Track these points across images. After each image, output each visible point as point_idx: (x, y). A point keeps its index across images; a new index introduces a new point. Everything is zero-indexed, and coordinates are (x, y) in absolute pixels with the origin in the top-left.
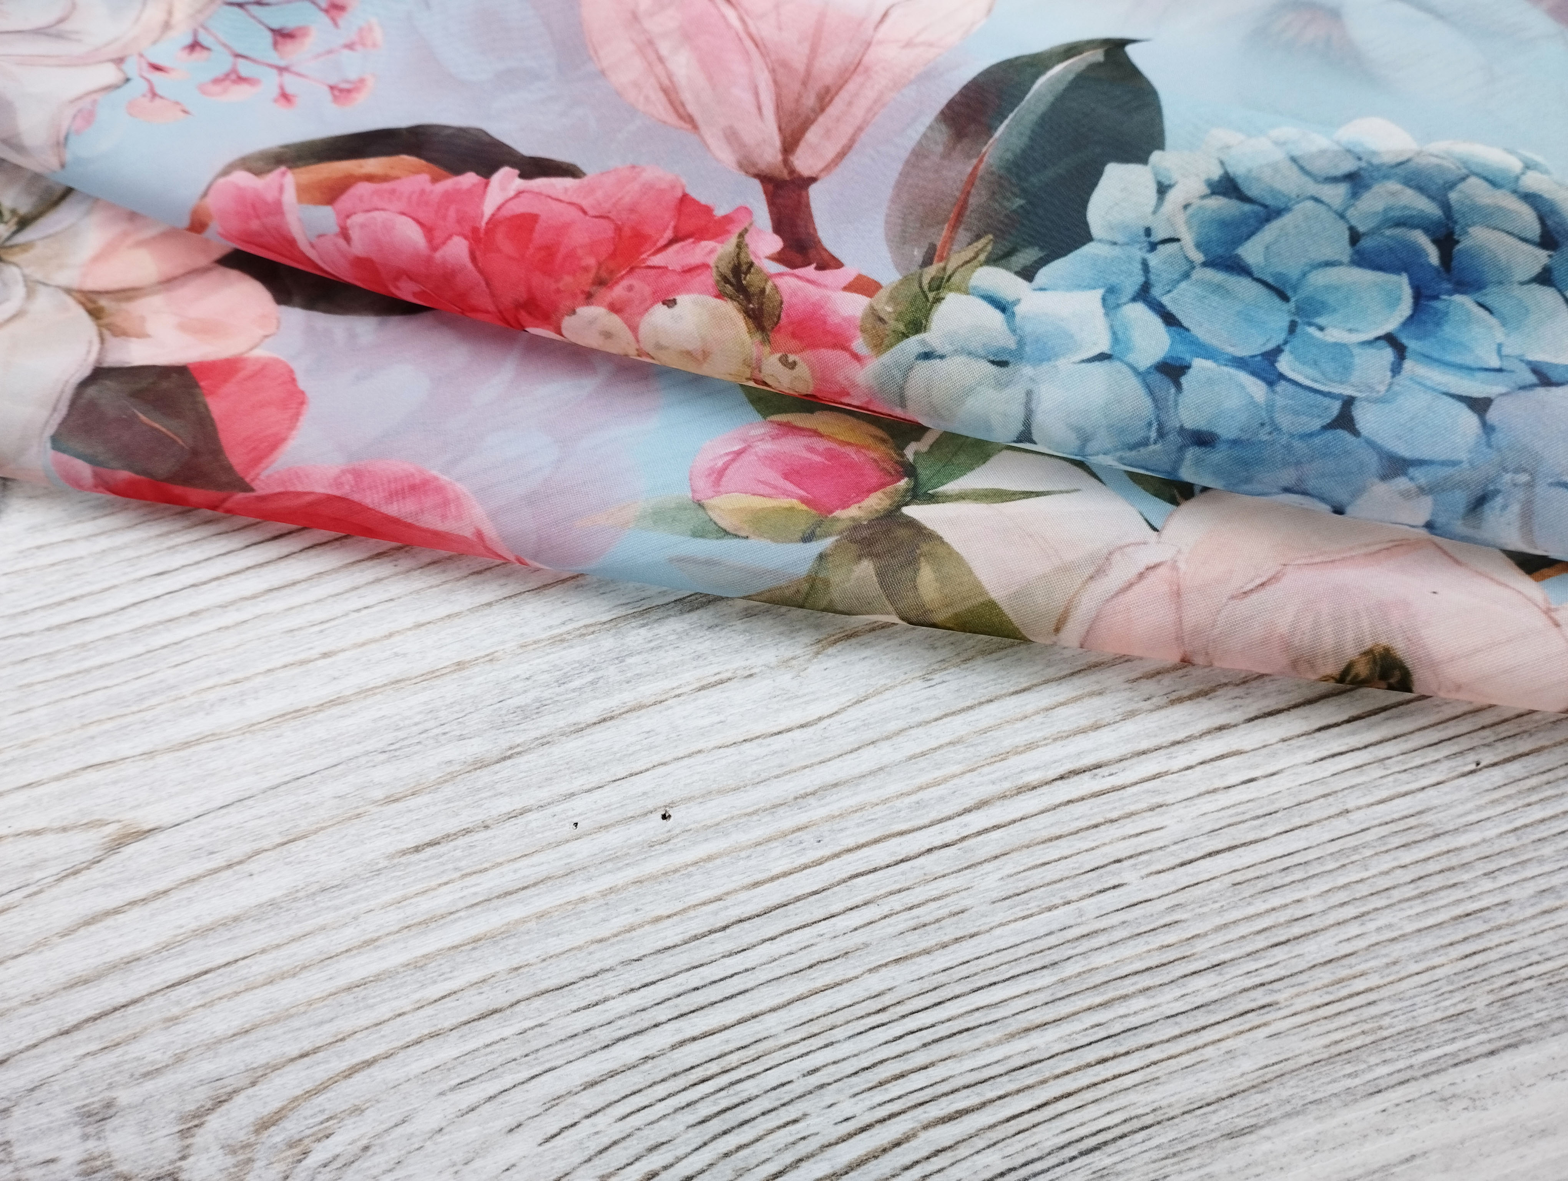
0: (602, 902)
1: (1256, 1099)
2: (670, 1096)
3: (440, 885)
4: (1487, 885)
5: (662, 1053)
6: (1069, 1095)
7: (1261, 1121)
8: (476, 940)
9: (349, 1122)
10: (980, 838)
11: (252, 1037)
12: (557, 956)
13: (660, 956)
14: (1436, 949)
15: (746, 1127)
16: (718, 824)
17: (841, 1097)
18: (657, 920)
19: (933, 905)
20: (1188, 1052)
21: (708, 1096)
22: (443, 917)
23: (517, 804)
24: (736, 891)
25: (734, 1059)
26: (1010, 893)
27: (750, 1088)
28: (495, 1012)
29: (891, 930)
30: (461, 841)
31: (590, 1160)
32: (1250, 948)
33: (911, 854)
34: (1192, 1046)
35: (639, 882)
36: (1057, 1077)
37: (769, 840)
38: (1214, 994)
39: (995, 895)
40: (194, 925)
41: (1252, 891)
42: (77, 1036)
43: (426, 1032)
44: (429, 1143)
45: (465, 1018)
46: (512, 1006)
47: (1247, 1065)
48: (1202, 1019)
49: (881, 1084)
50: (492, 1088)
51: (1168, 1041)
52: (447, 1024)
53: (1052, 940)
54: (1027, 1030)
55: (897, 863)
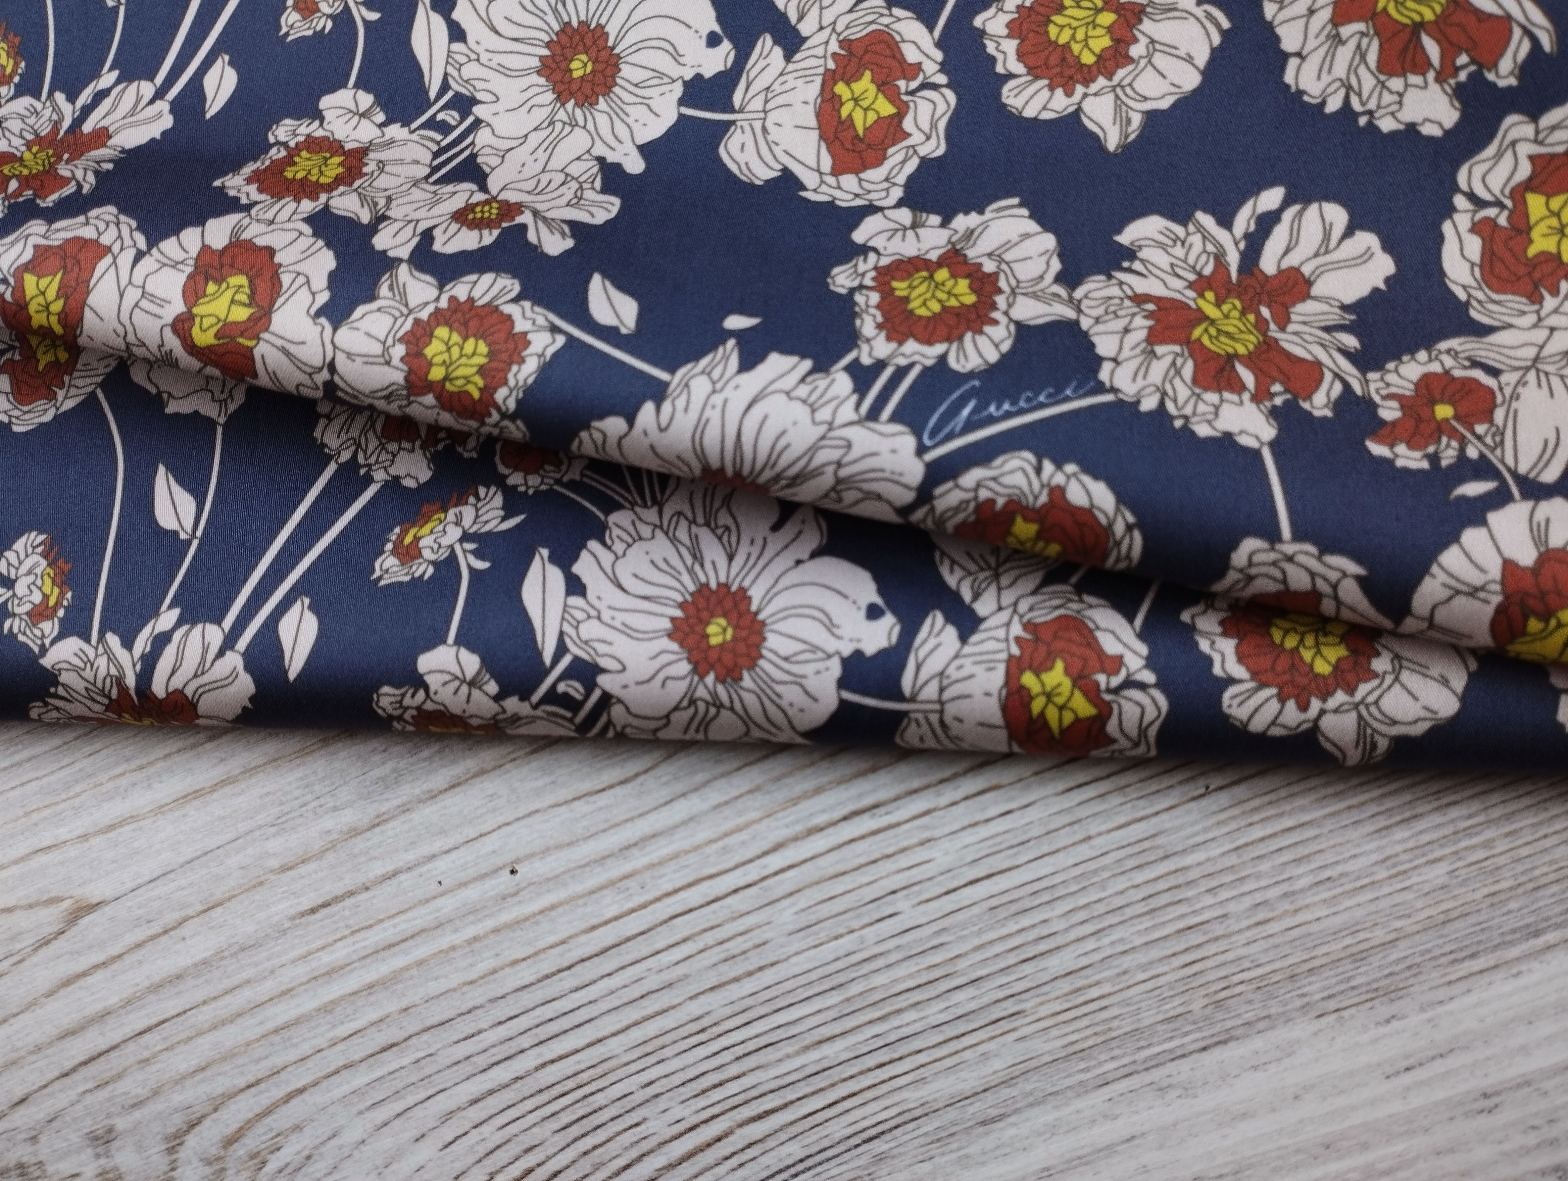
0: (468, 949)
1: (1005, 1093)
2: (537, 1108)
3: (336, 941)
4: (1209, 900)
5: (528, 1074)
6: (853, 1095)
7: (1009, 1110)
8: (371, 986)
9: (293, 1138)
10: (777, 878)
11: (208, 1073)
12: (437, 997)
13: (520, 993)
14: (1161, 959)
15: (599, 1131)
16: (557, 876)
17: (673, 1104)
18: (515, 962)
19: (740, 939)
20: (950, 1055)
21: (567, 1107)
22: (342, 968)
23: (390, 868)
24: (576, 935)
25: (585, 1077)
26: (803, 925)
27: (599, 1099)
28: (392, 1046)
29: (707, 963)
30: (349, 902)
31: (480, 1161)
32: (1002, 965)
33: (720, 894)
34: (953, 1050)
35: (496, 931)
36: (844, 1080)
37: (601, 888)
38: (973, 1006)
39: (791, 928)
40: (147, 983)
41: (1005, 914)
42: (76, 1077)
43: (341, 1063)
44: (356, 1152)
45: (370, 1052)
46: (406, 1040)
47: (997, 1064)
48: (962, 1027)
49: (704, 1092)
50: (399, 1107)
51: (934, 1046)
52: (357, 1057)
53: (839, 965)
54: (820, 1042)
55: (709, 903)
